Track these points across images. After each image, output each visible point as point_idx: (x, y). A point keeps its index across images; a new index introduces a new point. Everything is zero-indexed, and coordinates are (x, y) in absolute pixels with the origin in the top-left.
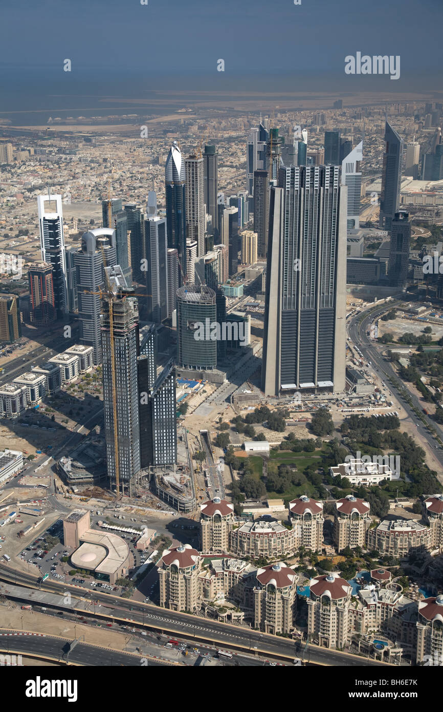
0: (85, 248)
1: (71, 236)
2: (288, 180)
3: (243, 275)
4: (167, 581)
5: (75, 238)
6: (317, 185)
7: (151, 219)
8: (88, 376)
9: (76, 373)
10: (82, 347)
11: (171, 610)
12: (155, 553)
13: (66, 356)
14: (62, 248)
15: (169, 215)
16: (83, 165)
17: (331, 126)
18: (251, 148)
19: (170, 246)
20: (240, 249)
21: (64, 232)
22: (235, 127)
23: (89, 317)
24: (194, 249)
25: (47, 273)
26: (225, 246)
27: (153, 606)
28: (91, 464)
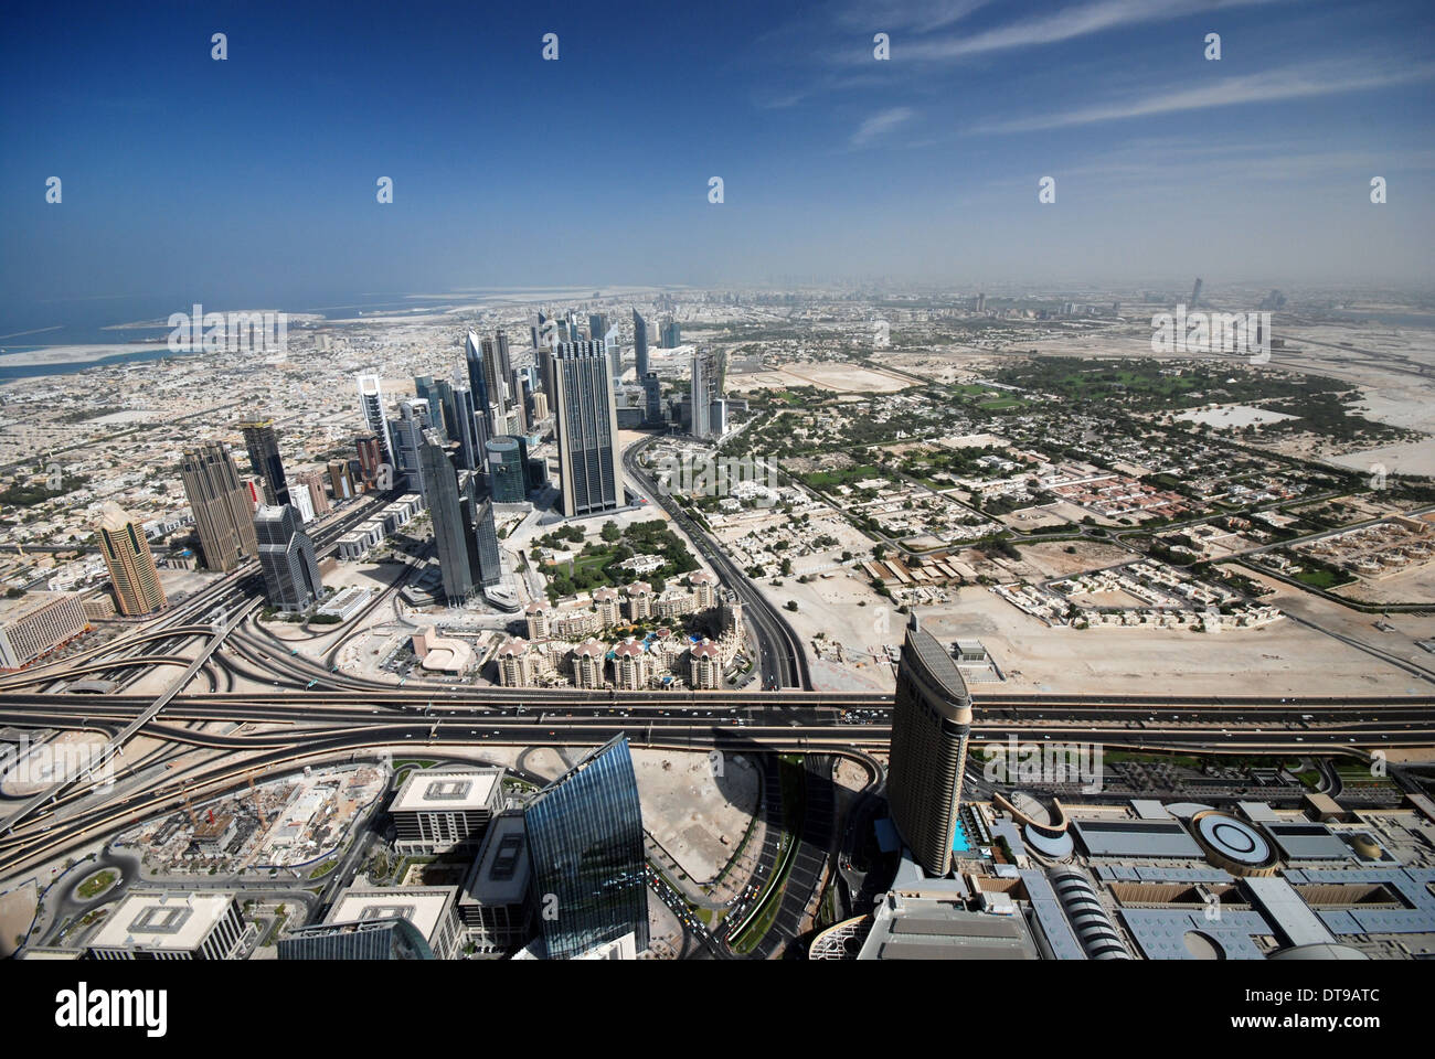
0: (403, 417)
1: (391, 408)
2: (565, 352)
3: (538, 427)
4: (505, 668)
5: (394, 409)
6: (587, 355)
7: (458, 389)
8: (419, 518)
9: (408, 518)
10: (411, 496)
11: (511, 688)
12: (493, 647)
13: (398, 505)
14: (384, 418)
15: (473, 384)
16: (394, 349)
17: (593, 312)
18: (533, 330)
19: (477, 410)
20: (533, 407)
21: (385, 405)
22: (518, 314)
23: (414, 471)
24: (496, 411)
25: (372, 439)
26: (521, 406)
27: (495, 687)
28: (429, 588)
